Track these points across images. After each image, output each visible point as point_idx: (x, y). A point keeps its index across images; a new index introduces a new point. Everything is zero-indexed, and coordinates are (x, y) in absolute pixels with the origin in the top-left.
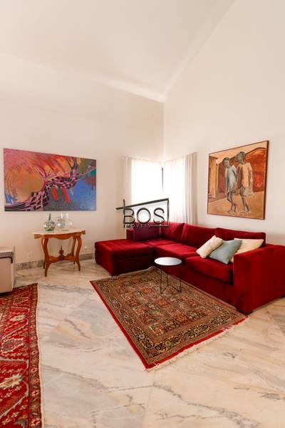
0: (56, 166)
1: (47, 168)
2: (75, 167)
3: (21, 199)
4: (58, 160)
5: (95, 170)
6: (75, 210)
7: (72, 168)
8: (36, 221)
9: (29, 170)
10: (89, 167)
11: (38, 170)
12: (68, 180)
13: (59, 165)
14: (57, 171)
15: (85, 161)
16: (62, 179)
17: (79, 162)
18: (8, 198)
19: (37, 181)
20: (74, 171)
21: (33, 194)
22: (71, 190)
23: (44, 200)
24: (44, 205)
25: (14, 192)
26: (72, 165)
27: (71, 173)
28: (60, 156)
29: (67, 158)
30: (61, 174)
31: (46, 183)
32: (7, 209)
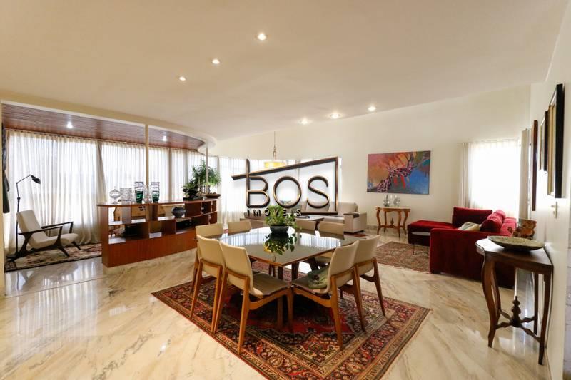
0: (398, 161)
1: (391, 163)
2: (412, 159)
3: (375, 184)
4: (399, 156)
5: (429, 160)
6: (410, 193)
7: (409, 161)
8: (380, 199)
9: (381, 166)
10: (423, 157)
11: (386, 165)
12: (406, 170)
13: (399, 159)
14: (398, 164)
15: (420, 154)
16: (401, 170)
17: (414, 155)
18: (369, 184)
19: (385, 172)
20: (410, 163)
21: (382, 182)
22: (407, 178)
23: (388, 186)
24: (388, 189)
25: (372, 180)
26: (409, 159)
27: (408, 165)
28: (399, 153)
29: (406, 154)
30: (400, 166)
31: (390, 174)
32: (368, 191)
